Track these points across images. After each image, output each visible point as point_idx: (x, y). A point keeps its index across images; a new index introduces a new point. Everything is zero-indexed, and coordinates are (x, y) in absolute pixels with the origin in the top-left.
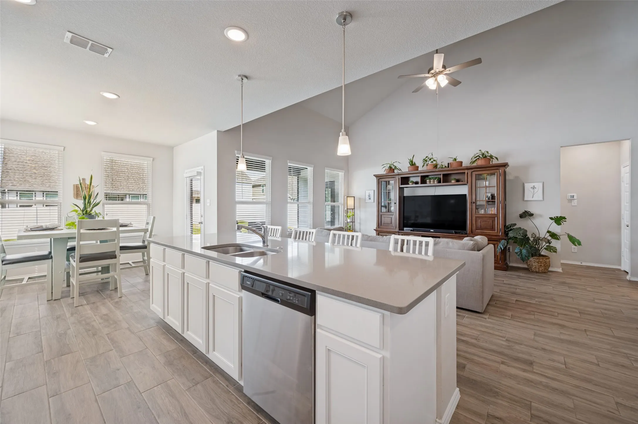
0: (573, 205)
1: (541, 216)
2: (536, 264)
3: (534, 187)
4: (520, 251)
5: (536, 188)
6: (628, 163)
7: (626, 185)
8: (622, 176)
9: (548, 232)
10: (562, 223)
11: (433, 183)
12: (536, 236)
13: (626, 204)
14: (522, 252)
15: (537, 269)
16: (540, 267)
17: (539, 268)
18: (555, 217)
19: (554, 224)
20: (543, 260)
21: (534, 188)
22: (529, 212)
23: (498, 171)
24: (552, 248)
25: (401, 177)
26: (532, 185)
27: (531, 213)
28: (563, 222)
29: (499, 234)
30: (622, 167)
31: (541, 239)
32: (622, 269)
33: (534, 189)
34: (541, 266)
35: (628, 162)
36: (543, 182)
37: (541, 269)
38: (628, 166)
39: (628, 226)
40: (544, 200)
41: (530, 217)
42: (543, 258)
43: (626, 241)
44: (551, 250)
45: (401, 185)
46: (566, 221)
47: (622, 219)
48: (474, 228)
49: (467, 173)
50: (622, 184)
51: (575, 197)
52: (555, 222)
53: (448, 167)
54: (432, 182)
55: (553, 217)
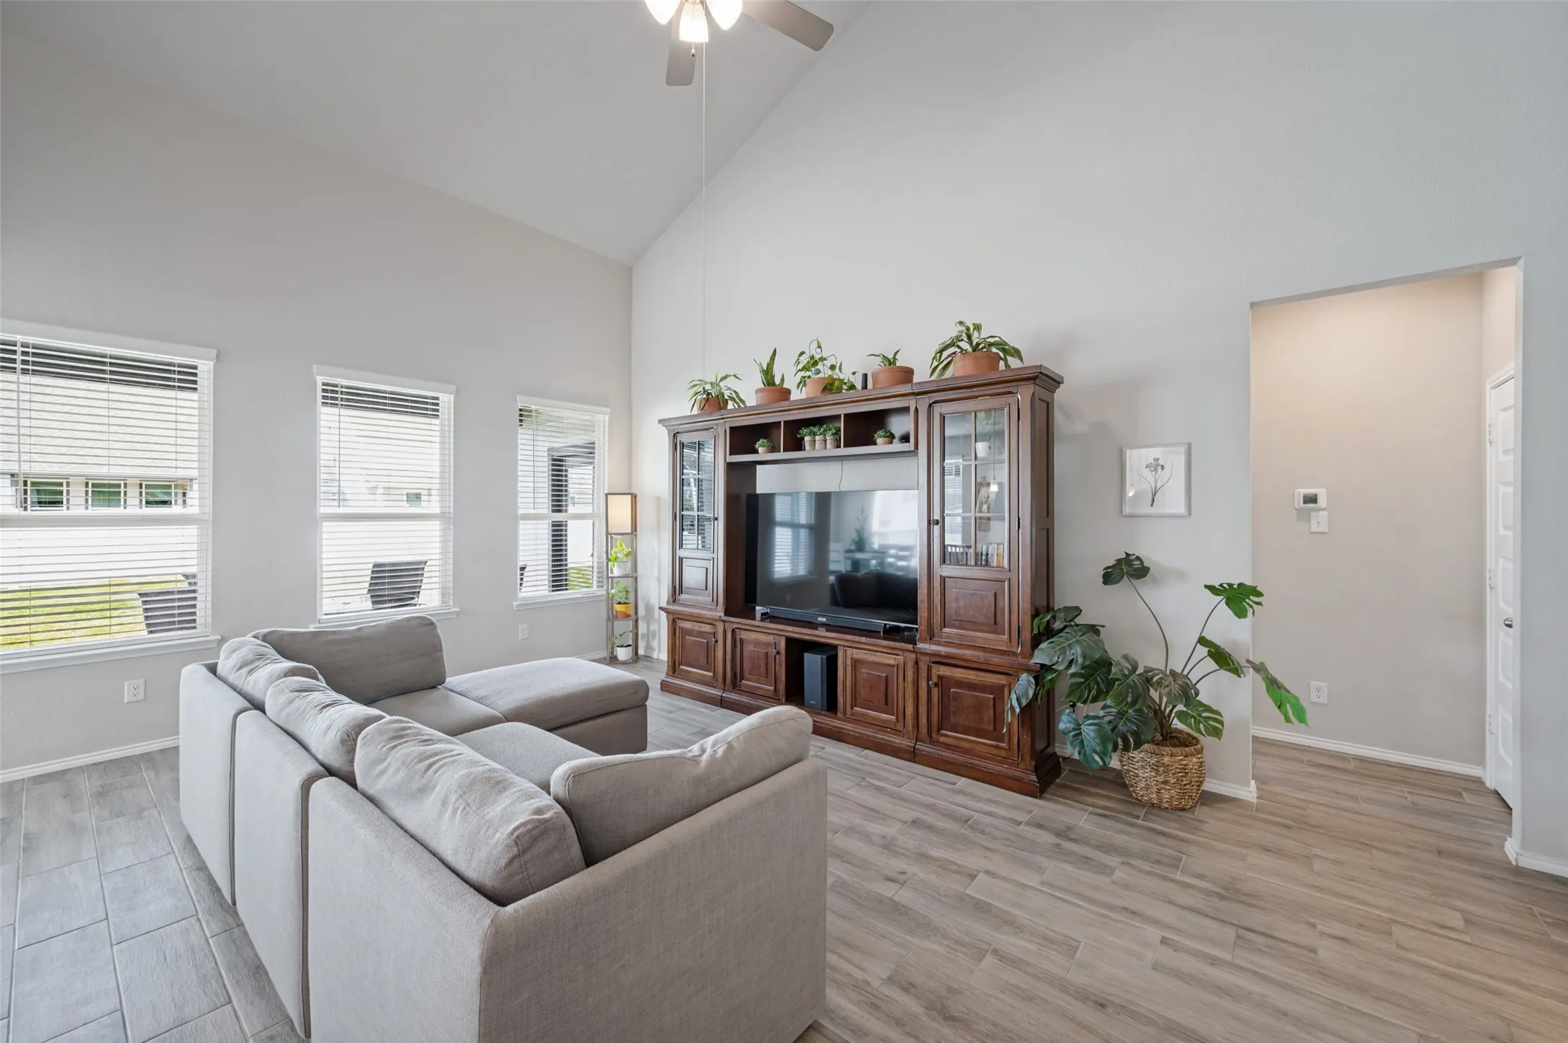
0: (1313, 530)
1: (1181, 576)
2: (1148, 773)
3: (1158, 465)
4: (1074, 729)
5: (1163, 467)
6: (1511, 367)
7: (1502, 458)
8: (1488, 422)
9: (1202, 641)
10: (1250, 611)
11: (823, 445)
12: (1135, 669)
13: (1502, 531)
14: (1080, 734)
15: (1152, 793)
16: (1162, 786)
17: (1159, 791)
18: (1221, 585)
19: (1224, 611)
20: (1173, 759)
21: (1156, 466)
22: (1138, 558)
23: (1010, 399)
24: (1204, 714)
25: (731, 428)
26: (1148, 454)
27: (1142, 562)
28: (1251, 607)
29: (1014, 650)
30: (1488, 387)
31: (1155, 679)
32: (1490, 784)
33: (1156, 470)
34: (1165, 782)
35: (1512, 365)
36: (1189, 445)
37: (1166, 796)
38: (1513, 380)
39: (1510, 626)
40: (1190, 514)
41: (1135, 582)
42: (1175, 750)
43: (1501, 678)
44: (1200, 722)
45: (731, 454)
46: (1259, 604)
47: (1488, 588)
48: (937, 620)
49: (916, 410)
50: (1490, 452)
51: (1322, 502)
52: (1227, 604)
53: (865, 387)
54: (818, 445)
55: (1217, 585)
